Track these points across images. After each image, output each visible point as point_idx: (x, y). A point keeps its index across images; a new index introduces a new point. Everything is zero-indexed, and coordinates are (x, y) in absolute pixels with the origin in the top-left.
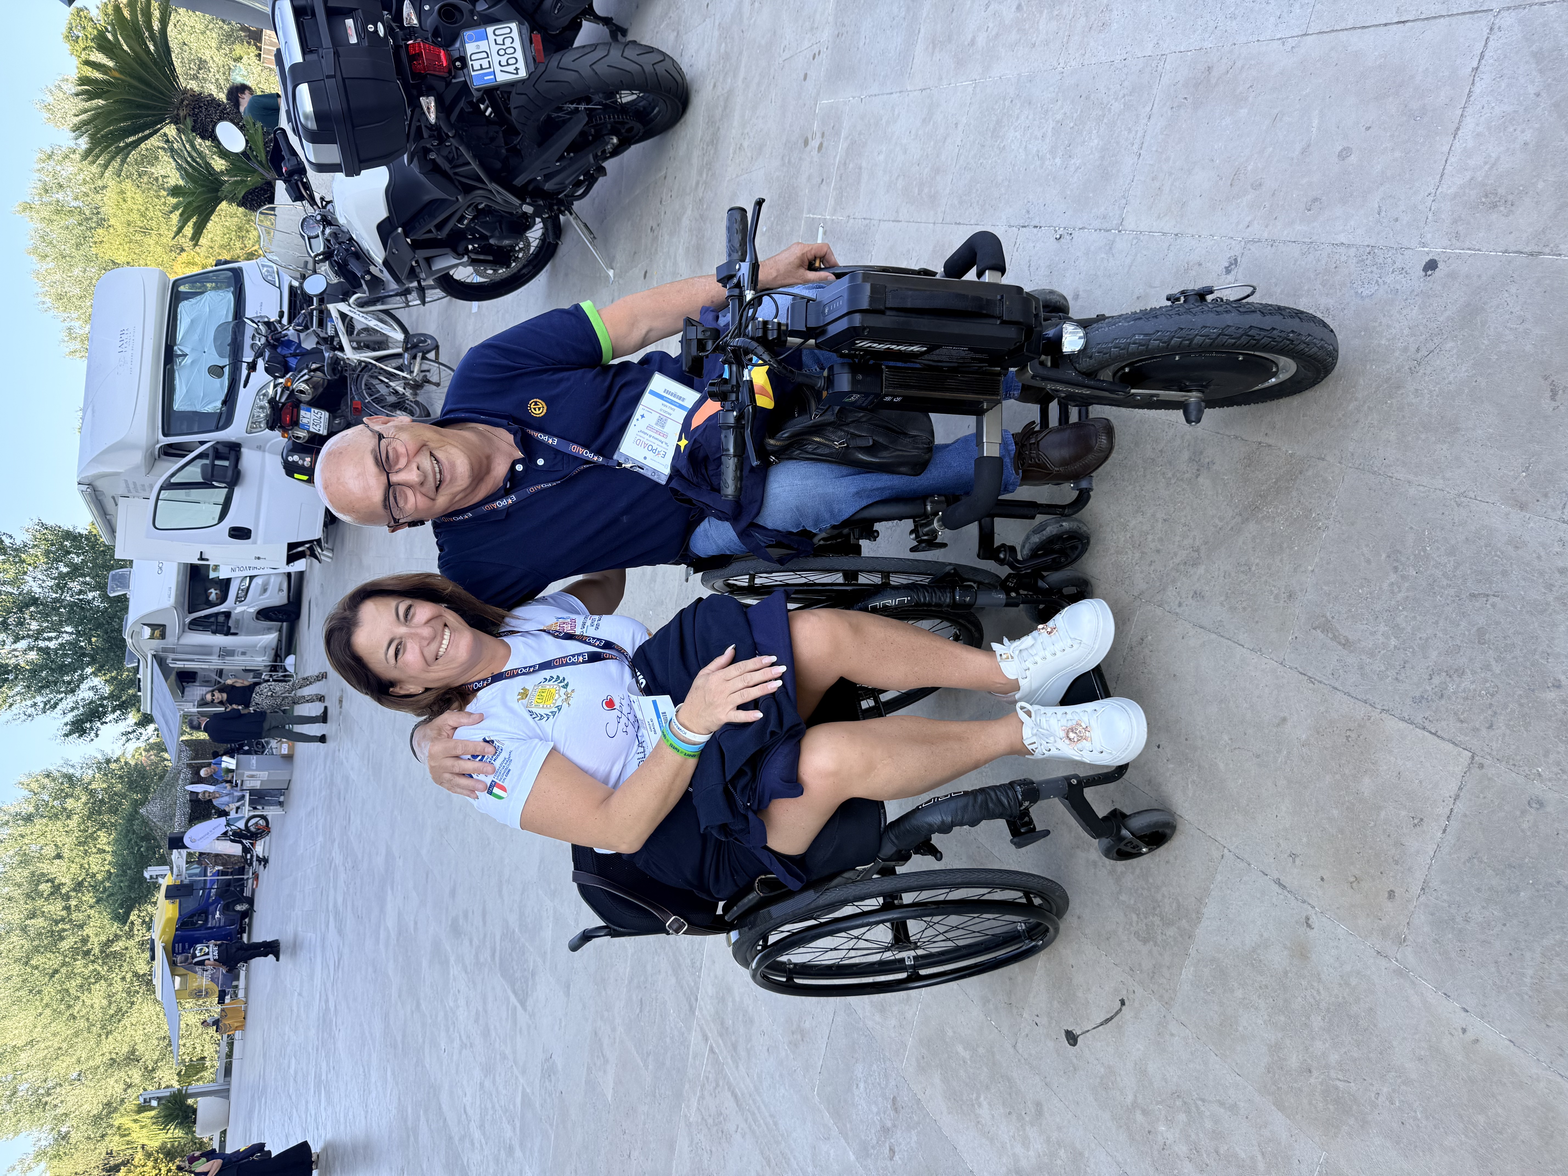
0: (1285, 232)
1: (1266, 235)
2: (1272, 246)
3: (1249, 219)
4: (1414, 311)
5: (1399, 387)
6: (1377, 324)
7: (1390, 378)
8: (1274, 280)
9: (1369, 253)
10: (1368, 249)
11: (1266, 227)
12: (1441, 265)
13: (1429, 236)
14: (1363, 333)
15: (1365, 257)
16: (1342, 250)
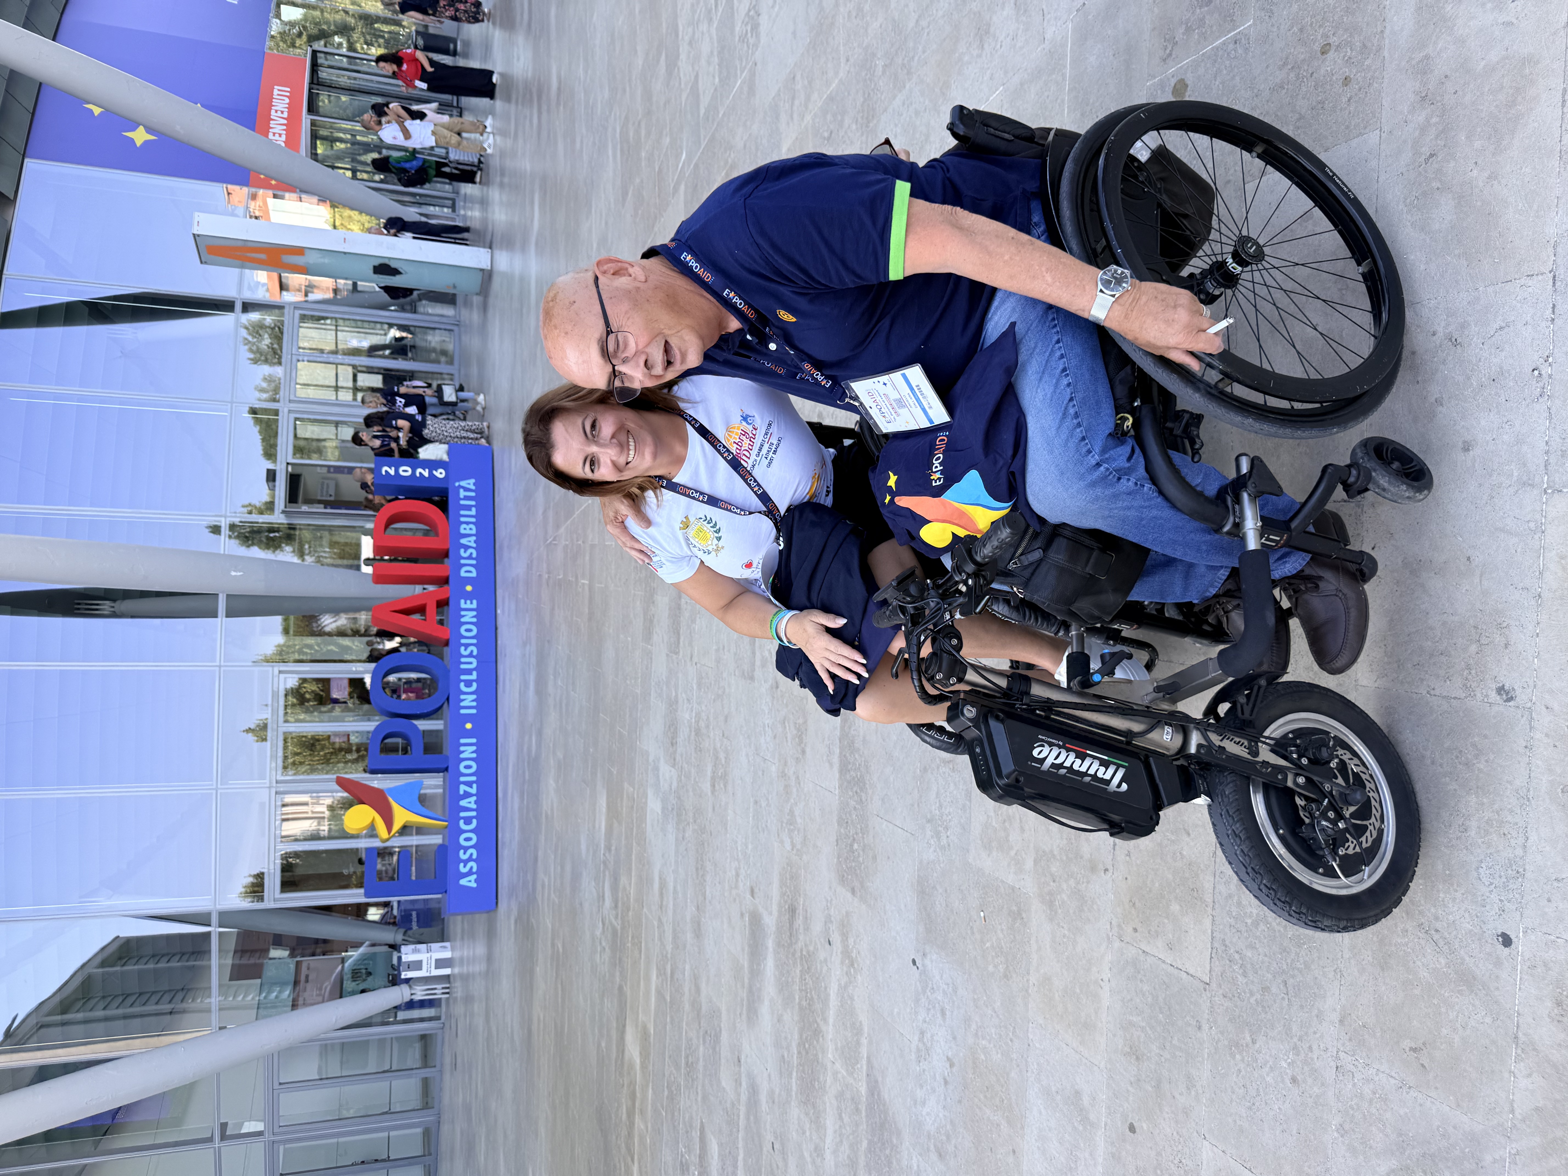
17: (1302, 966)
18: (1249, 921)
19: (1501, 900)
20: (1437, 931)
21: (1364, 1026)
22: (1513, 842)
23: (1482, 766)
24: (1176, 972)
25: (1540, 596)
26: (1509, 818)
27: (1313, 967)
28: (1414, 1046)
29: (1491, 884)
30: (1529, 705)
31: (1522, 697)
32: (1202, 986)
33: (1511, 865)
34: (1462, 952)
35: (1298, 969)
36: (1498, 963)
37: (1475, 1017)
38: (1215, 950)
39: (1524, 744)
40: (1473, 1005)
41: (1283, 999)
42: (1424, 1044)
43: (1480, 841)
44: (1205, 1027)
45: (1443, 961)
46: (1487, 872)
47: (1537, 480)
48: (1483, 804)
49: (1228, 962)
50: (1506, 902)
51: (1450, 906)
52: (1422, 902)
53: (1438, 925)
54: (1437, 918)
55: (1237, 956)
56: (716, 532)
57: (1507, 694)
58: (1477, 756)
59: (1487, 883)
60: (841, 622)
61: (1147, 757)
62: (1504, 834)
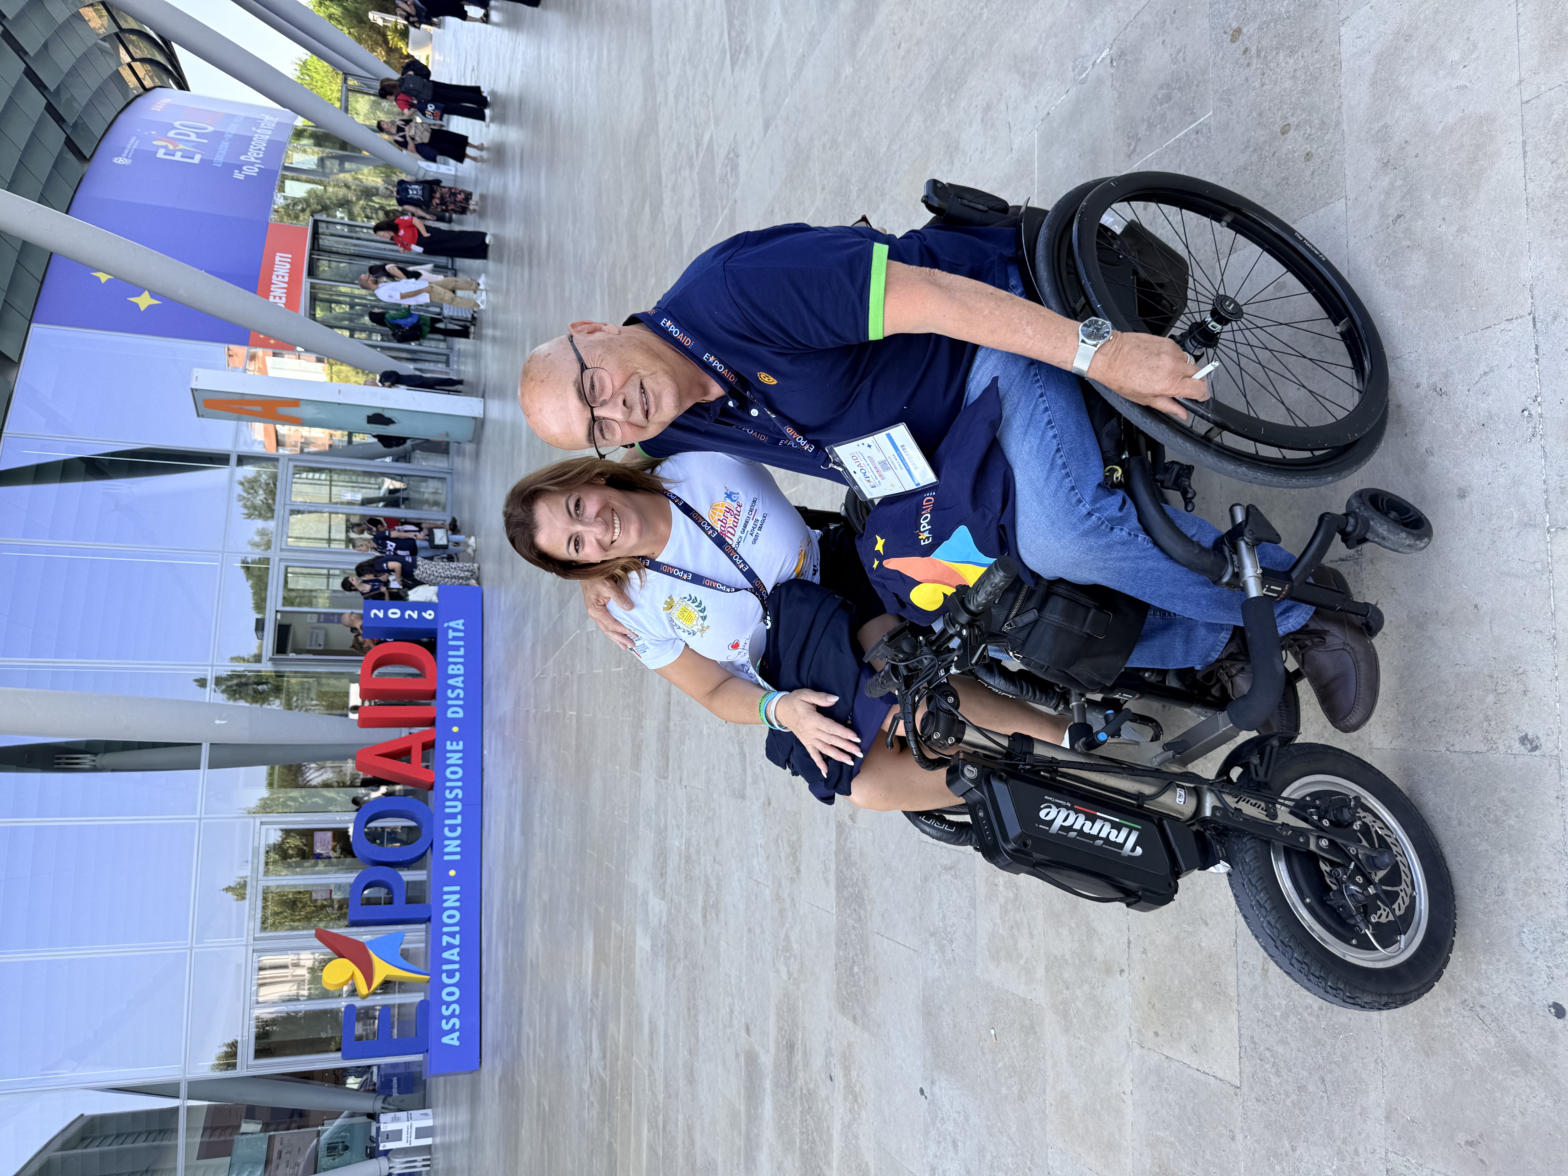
17: (1340, 1059)
18: (1278, 1014)
19: (1548, 967)
20: (1482, 1007)
21: (1413, 1121)
22: (1554, 901)
23: (1512, 822)
24: (1202, 1077)
25: (1555, 638)
26: (1548, 876)
27: (1351, 1059)
28: (1470, 1139)
29: (1536, 949)
30: (1556, 752)
31: (1547, 746)
32: (1232, 1091)
33: (1555, 927)
34: (1512, 1028)
35: (1335, 1063)
36: (1553, 1037)
37: (1534, 1100)
38: (1243, 1049)
39: (1555, 795)
40: (1531, 1088)
41: (1322, 1097)
42: (1481, 1136)
43: (1519, 903)
44: (1240, 1137)
45: (1492, 1040)
46: (1531, 937)
47: (1539, 519)
48: (1518, 863)
49: (1258, 1061)
50: (1554, 968)
51: (1494, 977)
52: (1463, 976)
53: (1483, 1000)
54: (1481, 993)
55: (1268, 1054)
56: (700, 611)
57: (1531, 743)
58: (1506, 812)
59: (1531, 949)
60: (832, 700)
61: (1160, 820)
62: (1545, 894)
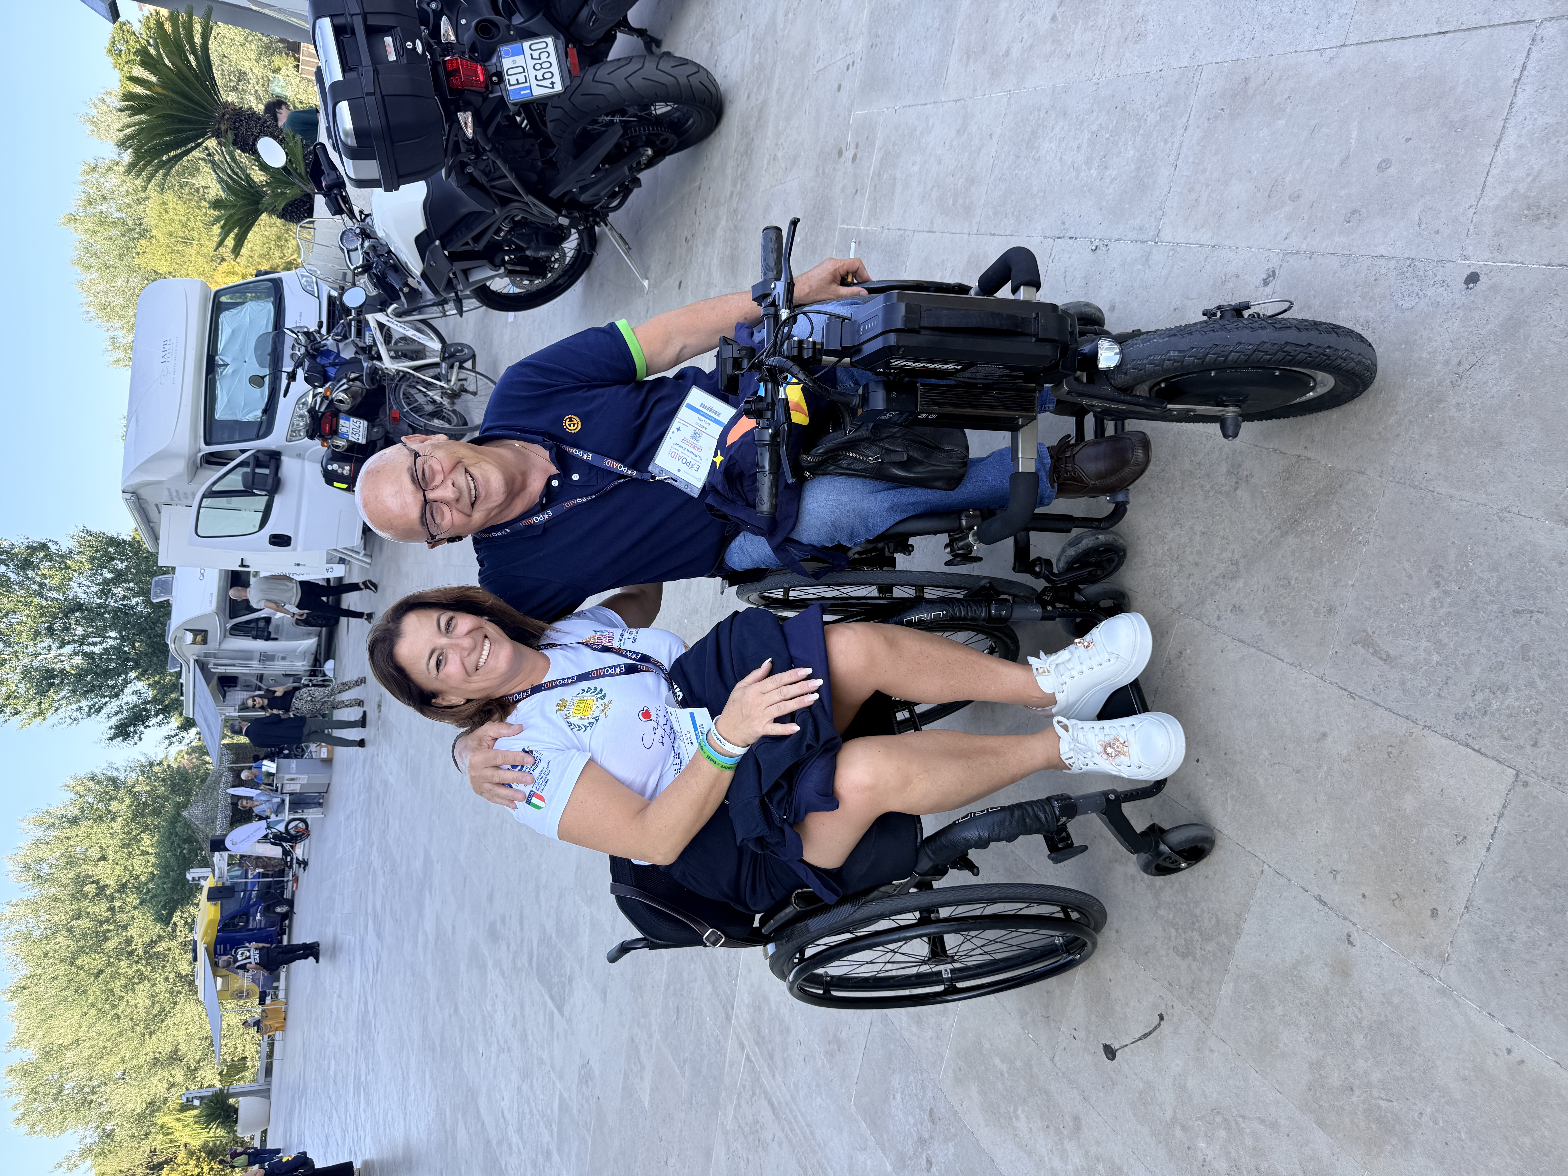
0: (1324, 245)
1: (1304, 247)
2: (1310, 258)
3: (1287, 230)
4: (1456, 324)
5: (1440, 401)
6: (1417, 337)
7: (1431, 392)
8: (1313, 292)
9: (1410, 266)
10: (1408, 262)
11: (1305, 239)
12: (1483, 278)
13: (1471, 248)
14: (1403, 346)
15: (1405, 270)
16: (1383, 262)
